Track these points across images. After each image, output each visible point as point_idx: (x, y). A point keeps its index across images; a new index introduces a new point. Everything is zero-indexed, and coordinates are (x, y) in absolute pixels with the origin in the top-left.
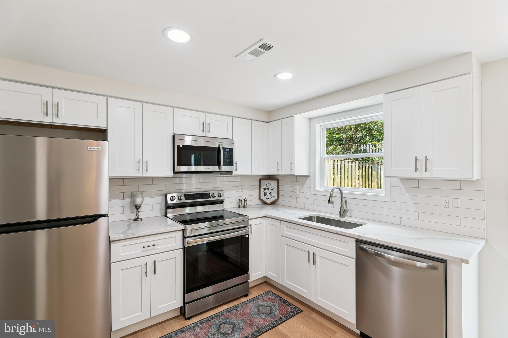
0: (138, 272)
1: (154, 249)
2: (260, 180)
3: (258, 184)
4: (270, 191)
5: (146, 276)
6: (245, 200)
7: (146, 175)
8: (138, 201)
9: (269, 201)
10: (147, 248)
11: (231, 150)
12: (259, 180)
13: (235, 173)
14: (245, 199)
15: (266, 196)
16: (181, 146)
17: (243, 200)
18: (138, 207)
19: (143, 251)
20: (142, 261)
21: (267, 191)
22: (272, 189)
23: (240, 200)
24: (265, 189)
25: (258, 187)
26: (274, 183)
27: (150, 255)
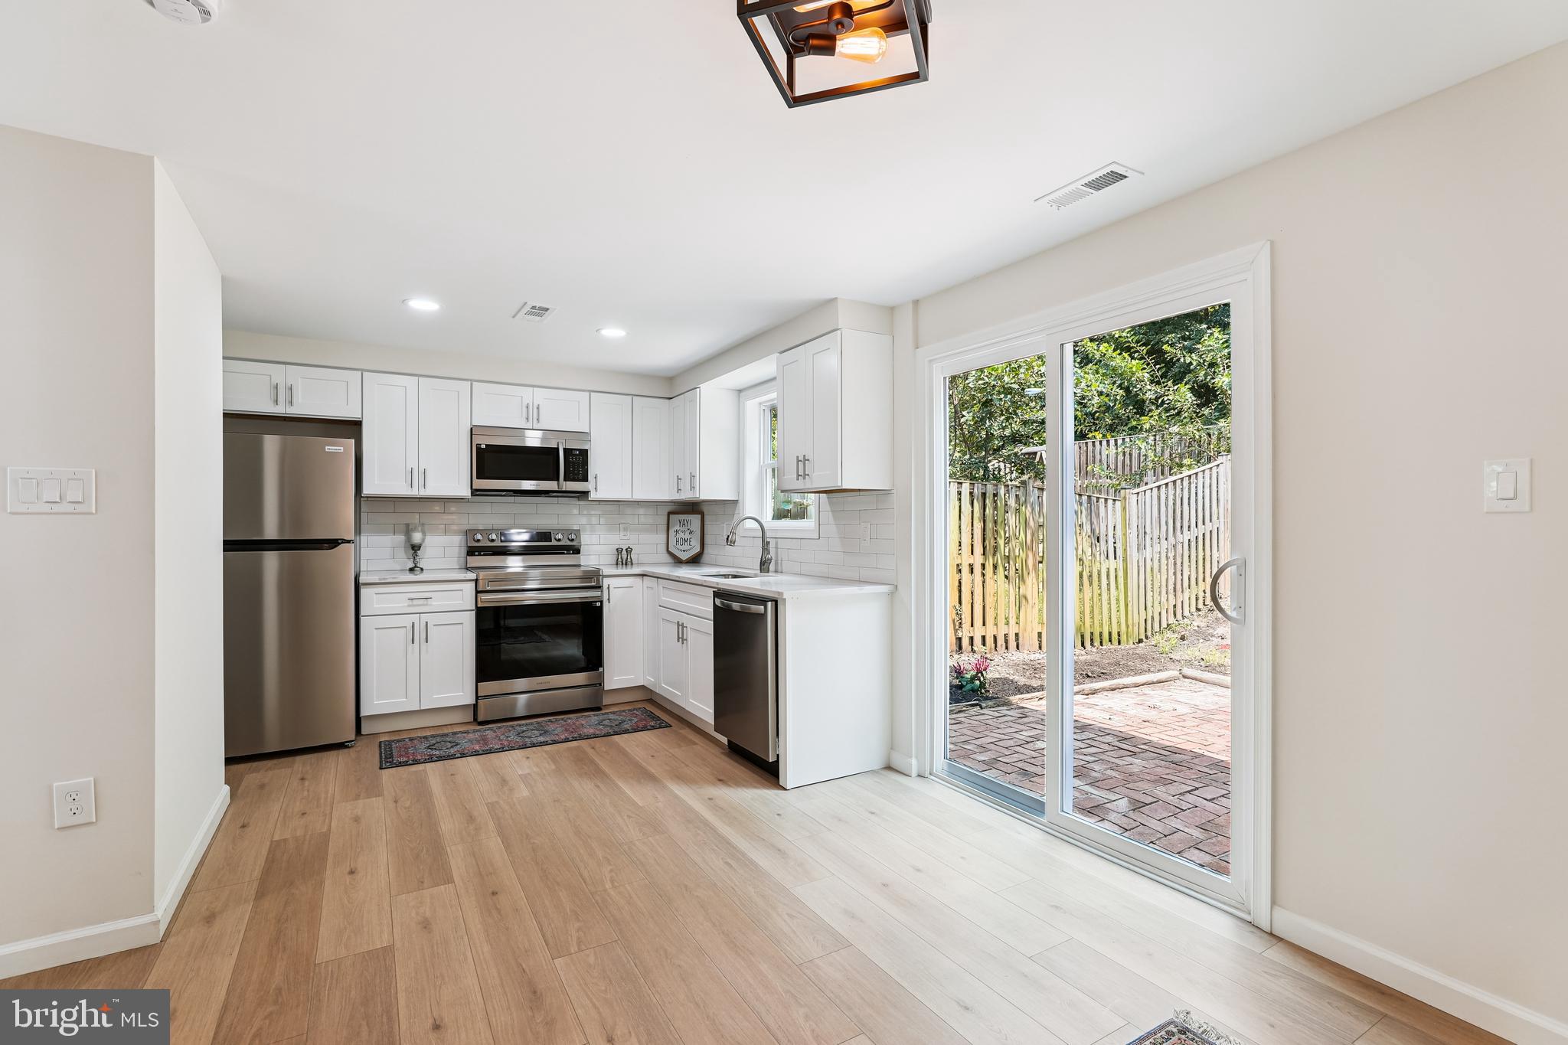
0: (401, 635)
1: (427, 605)
2: (669, 514)
3: (666, 523)
4: (687, 536)
5: (413, 642)
6: (629, 551)
7: (423, 493)
8: (417, 537)
9: (684, 556)
10: (415, 602)
11: (584, 453)
12: (666, 514)
13: (593, 496)
14: (629, 548)
15: (679, 547)
16: (483, 446)
17: (624, 552)
18: (415, 548)
19: (409, 606)
20: (407, 621)
21: (681, 535)
22: (691, 533)
23: (619, 551)
24: (677, 531)
25: (665, 527)
26: (695, 520)
27: (420, 613)
